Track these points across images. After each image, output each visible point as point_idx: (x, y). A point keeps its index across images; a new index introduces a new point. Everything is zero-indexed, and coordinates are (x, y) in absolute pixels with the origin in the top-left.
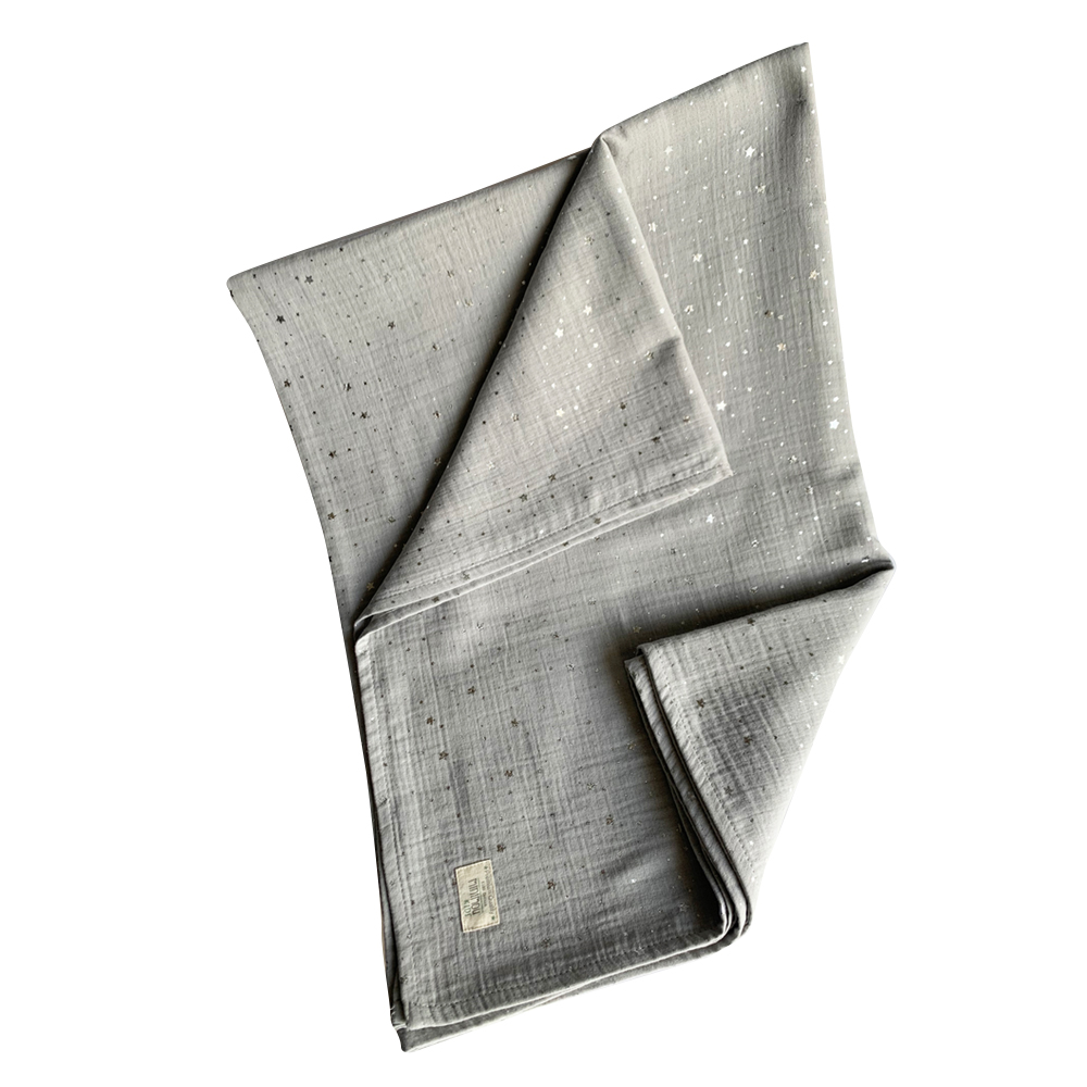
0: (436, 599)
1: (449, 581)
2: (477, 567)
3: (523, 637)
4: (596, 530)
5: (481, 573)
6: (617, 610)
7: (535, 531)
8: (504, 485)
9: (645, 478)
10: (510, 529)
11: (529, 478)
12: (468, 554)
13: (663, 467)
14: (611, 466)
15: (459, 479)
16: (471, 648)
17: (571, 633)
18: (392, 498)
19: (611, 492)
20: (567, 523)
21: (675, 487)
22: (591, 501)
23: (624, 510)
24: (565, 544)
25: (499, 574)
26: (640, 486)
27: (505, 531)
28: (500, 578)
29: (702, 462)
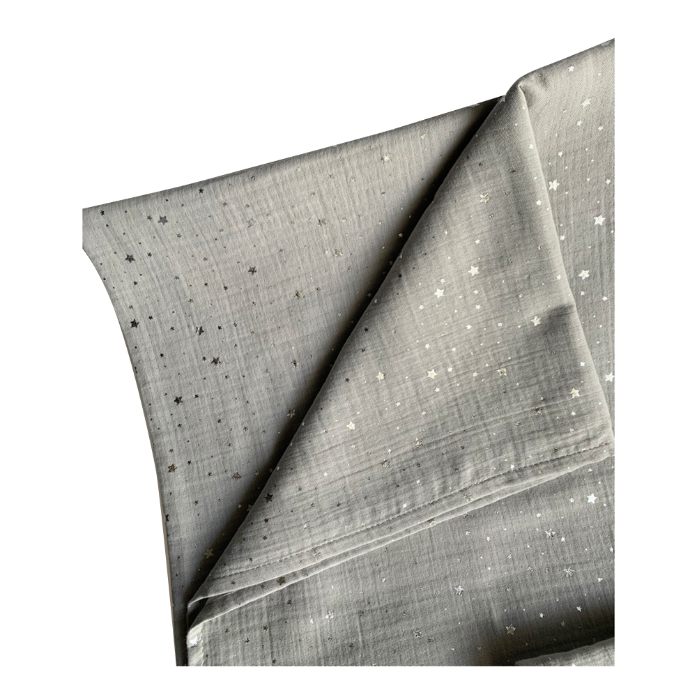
0: (281, 581)
1: (297, 560)
2: (330, 543)
3: (380, 632)
4: (466, 506)
5: (335, 551)
6: (488, 604)
7: (398, 504)
8: (365, 449)
9: (524, 452)
10: (369, 499)
11: (392, 442)
12: (321, 529)
13: (544, 441)
14: (486, 434)
15: (315, 441)
16: (319, 642)
17: (435, 630)
18: (239, 452)
19: (485, 465)
20: (433, 496)
21: (557, 463)
22: (463, 474)
23: (498, 486)
24: (430, 521)
25: (354, 551)
26: (517, 460)
27: (364, 502)
28: (355, 556)
29: (588, 439)
